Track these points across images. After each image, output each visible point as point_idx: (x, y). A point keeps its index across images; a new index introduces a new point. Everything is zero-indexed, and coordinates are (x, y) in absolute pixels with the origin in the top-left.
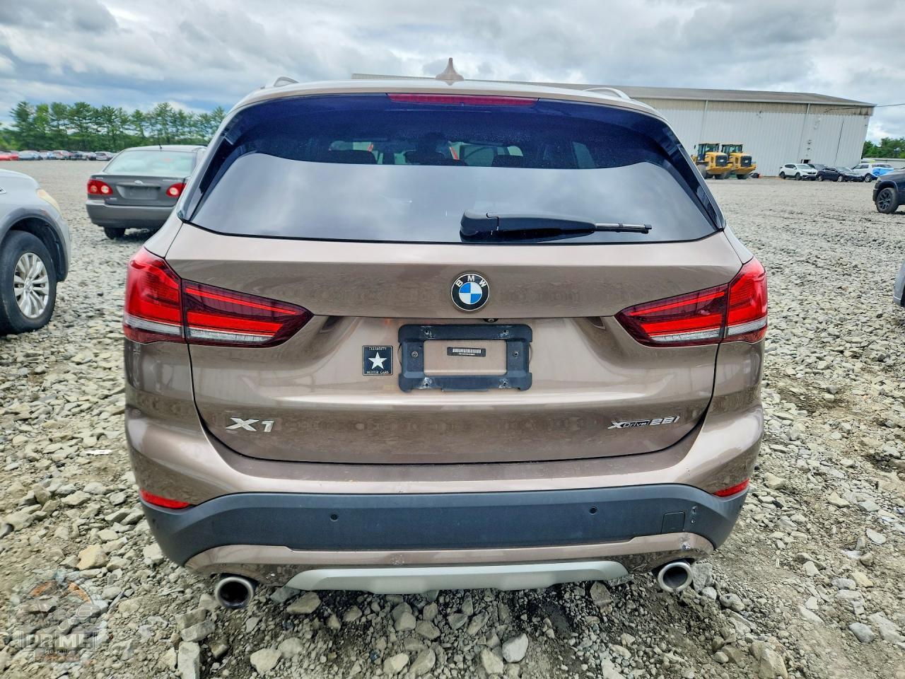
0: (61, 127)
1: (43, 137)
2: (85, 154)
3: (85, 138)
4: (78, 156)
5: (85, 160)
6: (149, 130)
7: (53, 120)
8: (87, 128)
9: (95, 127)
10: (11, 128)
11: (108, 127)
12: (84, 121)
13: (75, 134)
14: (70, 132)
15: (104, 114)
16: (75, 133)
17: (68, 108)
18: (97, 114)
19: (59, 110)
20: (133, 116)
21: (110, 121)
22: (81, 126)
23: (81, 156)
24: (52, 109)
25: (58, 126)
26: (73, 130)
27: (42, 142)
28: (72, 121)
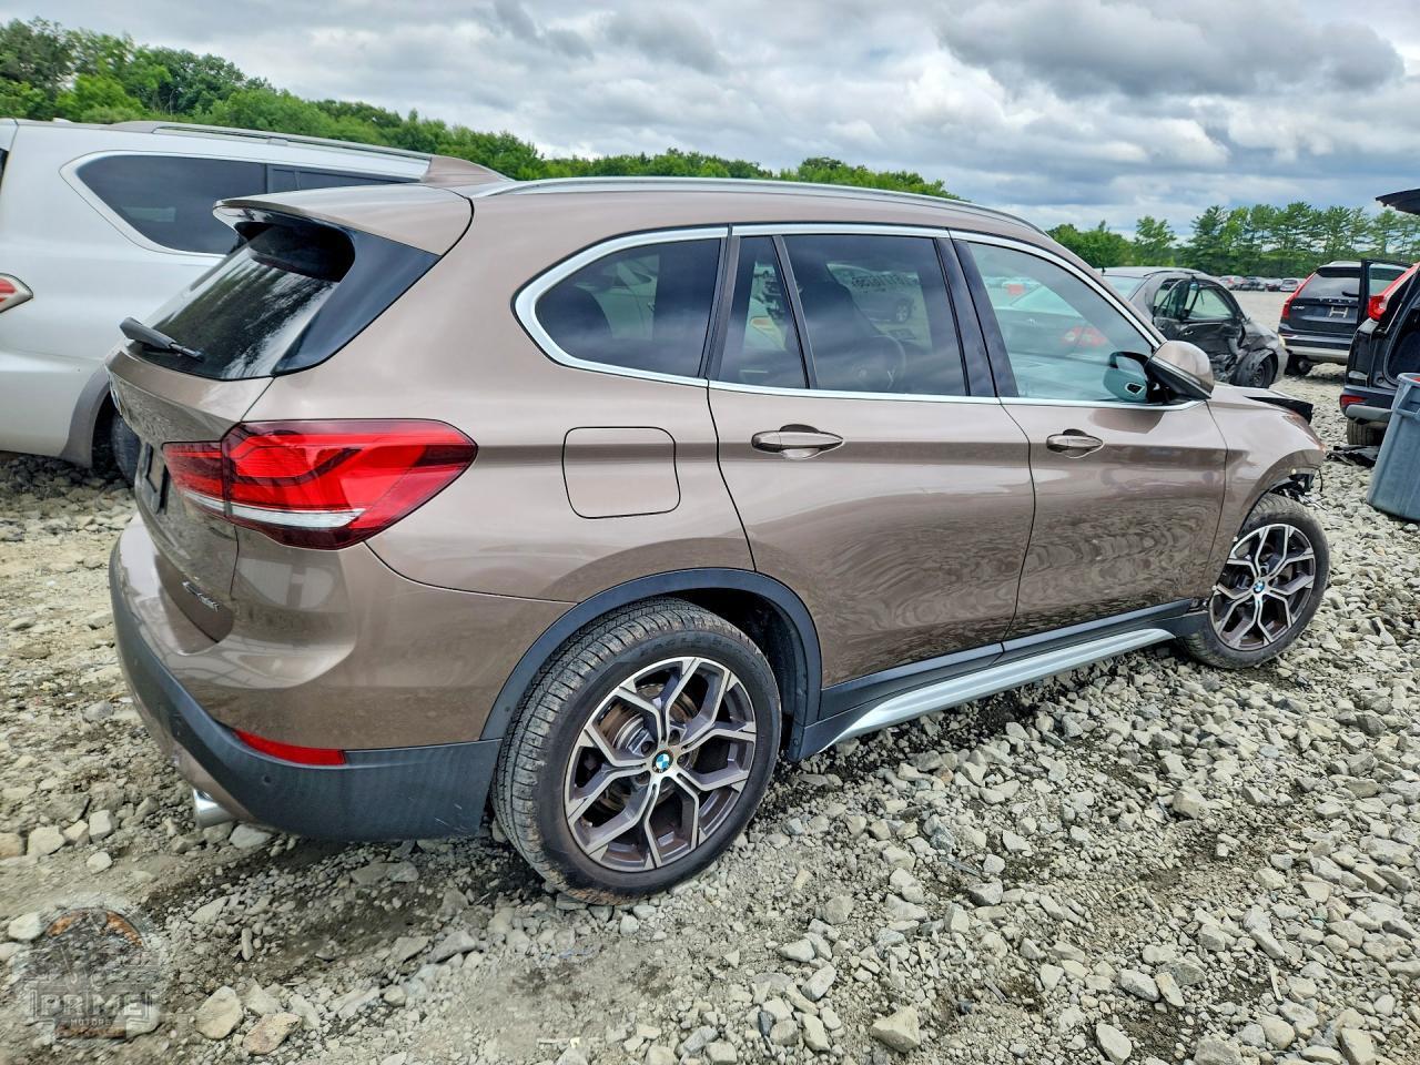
0: (1256, 242)
1: (1224, 256)
2: (1263, 281)
3: (1286, 257)
4: (1253, 284)
5: (1263, 290)
6: (1398, 243)
7: (1247, 231)
8: (1294, 242)
9: (1308, 240)
10: (1186, 245)
11: (1328, 239)
12: (1294, 231)
13: (1272, 252)
14: (1267, 248)
15: (1329, 219)
16: (1275, 250)
17: (1277, 211)
18: (1318, 219)
19: (1262, 217)
20: (1376, 222)
21: (1335, 231)
22: (1286, 239)
23: (1258, 284)
24: (1252, 215)
25: (1252, 239)
26: (1272, 246)
27: (1221, 264)
28: (1275, 231)
